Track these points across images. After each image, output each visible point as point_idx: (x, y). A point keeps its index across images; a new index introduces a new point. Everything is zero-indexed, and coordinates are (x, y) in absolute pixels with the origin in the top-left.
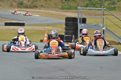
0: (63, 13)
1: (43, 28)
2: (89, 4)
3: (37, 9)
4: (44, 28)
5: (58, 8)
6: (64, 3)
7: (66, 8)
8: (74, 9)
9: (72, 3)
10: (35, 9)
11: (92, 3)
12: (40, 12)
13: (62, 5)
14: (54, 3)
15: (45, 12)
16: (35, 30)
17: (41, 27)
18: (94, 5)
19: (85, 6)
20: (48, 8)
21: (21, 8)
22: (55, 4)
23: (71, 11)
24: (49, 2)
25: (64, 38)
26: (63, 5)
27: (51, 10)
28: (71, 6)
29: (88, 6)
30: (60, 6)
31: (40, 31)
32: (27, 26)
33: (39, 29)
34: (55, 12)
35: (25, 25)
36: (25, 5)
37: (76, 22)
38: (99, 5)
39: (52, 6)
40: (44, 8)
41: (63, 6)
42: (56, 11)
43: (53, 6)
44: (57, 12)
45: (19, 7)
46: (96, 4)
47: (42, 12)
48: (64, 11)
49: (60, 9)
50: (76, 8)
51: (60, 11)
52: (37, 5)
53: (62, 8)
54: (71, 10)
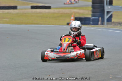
4: (71, 11)
16: (61, 12)
25: (91, 20)
31: (67, 13)
32: (53, 9)
37: (102, 5)
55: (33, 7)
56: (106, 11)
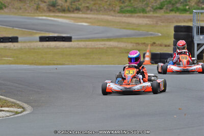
0: (125, 18)
1: (102, 45)
2: (166, 3)
3: (81, 12)
4: (105, 44)
5: (114, 11)
6: (124, 2)
7: (128, 11)
8: (140, 13)
9: (137, 3)
10: (77, 13)
11: (170, 2)
12: (87, 18)
13: (120, 7)
14: (108, 3)
15: (95, 18)
16: (90, 47)
17: (98, 43)
18: (173, 4)
19: (158, 6)
20: (98, 11)
21: (54, 12)
22: (110, 5)
23: (136, 15)
24: (99, 2)
26: (123, 5)
27: (103, 15)
28: (135, 6)
29: (164, 6)
30: (118, 8)
31: (100, 48)
32: (75, 41)
33: (96, 47)
34: (111, 17)
35: (72, 40)
36: (59, 7)
38: (182, 4)
39: (104, 8)
40: (91, 10)
41: (122, 8)
42: (113, 16)
43: (106, 7)
44: (114, 18)
45: (50, 11)
46: (176, 3)
47: (90, 18)
48: (125, 16)
49: (118, 13)
50: (144, 11)
51: (119, 16)
52: (80, 7)
53: (122, 11)
54: (136, 13)
55: (42, 39)
56: (196, 43)
